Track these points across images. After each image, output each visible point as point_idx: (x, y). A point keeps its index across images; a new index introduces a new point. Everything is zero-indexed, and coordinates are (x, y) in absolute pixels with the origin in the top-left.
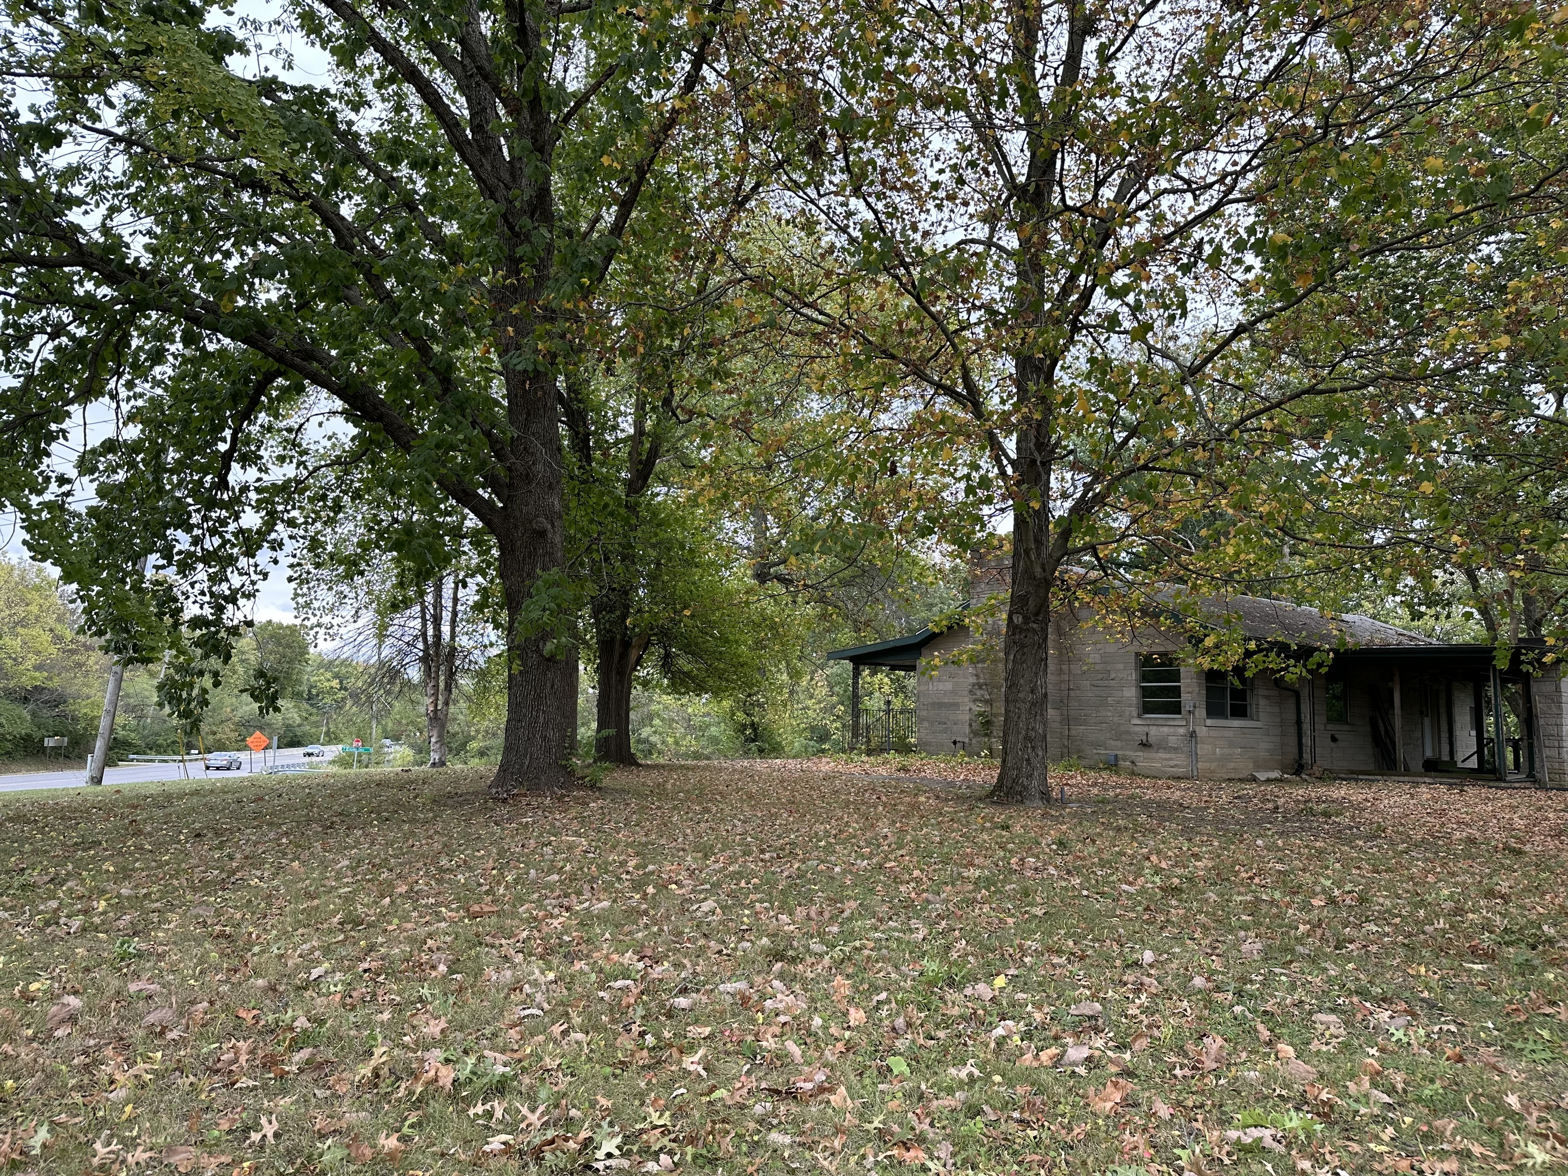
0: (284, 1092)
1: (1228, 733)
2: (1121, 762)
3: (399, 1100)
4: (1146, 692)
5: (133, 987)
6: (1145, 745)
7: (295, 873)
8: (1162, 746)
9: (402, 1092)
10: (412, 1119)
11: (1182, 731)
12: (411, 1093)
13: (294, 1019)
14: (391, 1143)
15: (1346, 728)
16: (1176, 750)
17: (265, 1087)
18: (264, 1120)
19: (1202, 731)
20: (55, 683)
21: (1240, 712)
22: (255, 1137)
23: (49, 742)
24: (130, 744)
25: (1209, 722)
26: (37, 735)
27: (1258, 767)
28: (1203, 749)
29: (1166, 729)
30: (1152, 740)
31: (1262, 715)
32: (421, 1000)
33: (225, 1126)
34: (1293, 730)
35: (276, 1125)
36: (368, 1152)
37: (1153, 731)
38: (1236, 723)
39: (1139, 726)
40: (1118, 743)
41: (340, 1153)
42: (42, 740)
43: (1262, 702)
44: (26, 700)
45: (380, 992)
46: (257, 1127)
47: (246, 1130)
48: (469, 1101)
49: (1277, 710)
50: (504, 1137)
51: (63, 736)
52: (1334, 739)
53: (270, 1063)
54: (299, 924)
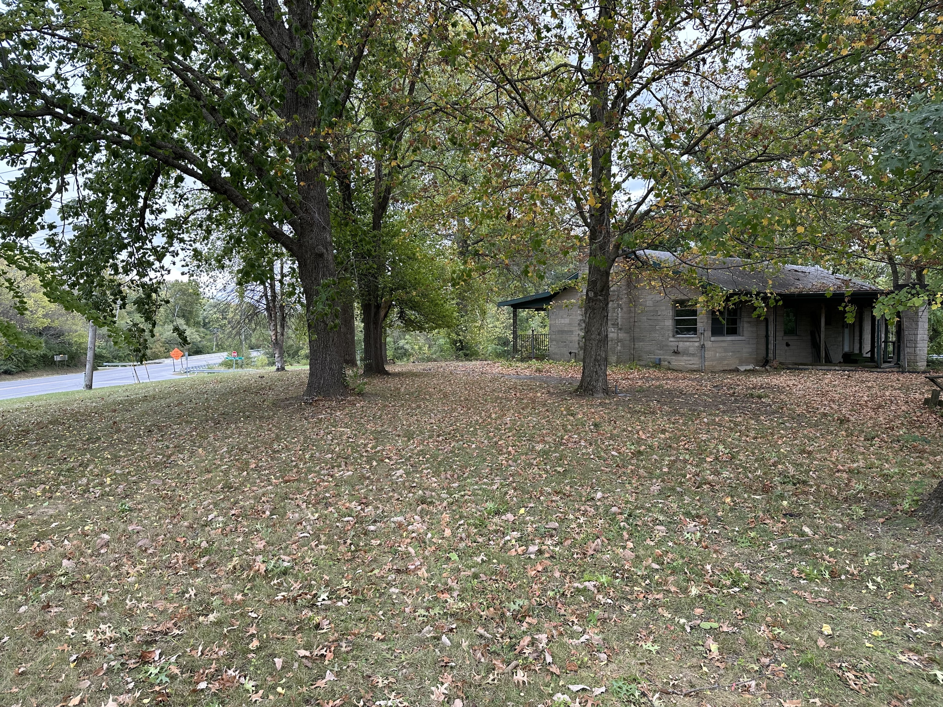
0: (198, 576)
1: (723, 344)
2: (663, 363)
3: (243, 579)
4: (678, 322)
5: (130, 528)
6: (676, 353)
7: (200, 456)
8: (686, 353)
9: (245, 576)
10: (248, 587)
11: (697, 344)
12: (248, 576)
13: (201, 542)
14: (239, 597)
15: (796, 338)
16: (693, 355)
17: (190, 574)
18: (190, 589)
19: (708, 344)
20: (56, 324)
21: (733, 331)
22: (187, 596)
23: (57, 358)
24: (103, 357)
25: (713, 339)
26: (50, 354)
27: (741, 363)
28: (708, 354)
29: (688, 343)
30: (680, 350)
31: (745, 333)
32: (257, 530)
33: (175, 591)
34: (763, 340)
35: (195, 591)
36: (230, 601)
37: (681, 344)
38: (729, 338)
39: (672, 342)
40: (661, 352)
41: (219, 602)
42: (53, 357)
43: (746, 325)
44: (40, 334)
45: (239, 526)
46: (187, 592)
47: (184, 593)
48: (272, 579)
49: (755, 329)
50: (283, 594)
51: (64, 354)
52: (788, 345)
53: (192, 563)
54: (202, 489)
